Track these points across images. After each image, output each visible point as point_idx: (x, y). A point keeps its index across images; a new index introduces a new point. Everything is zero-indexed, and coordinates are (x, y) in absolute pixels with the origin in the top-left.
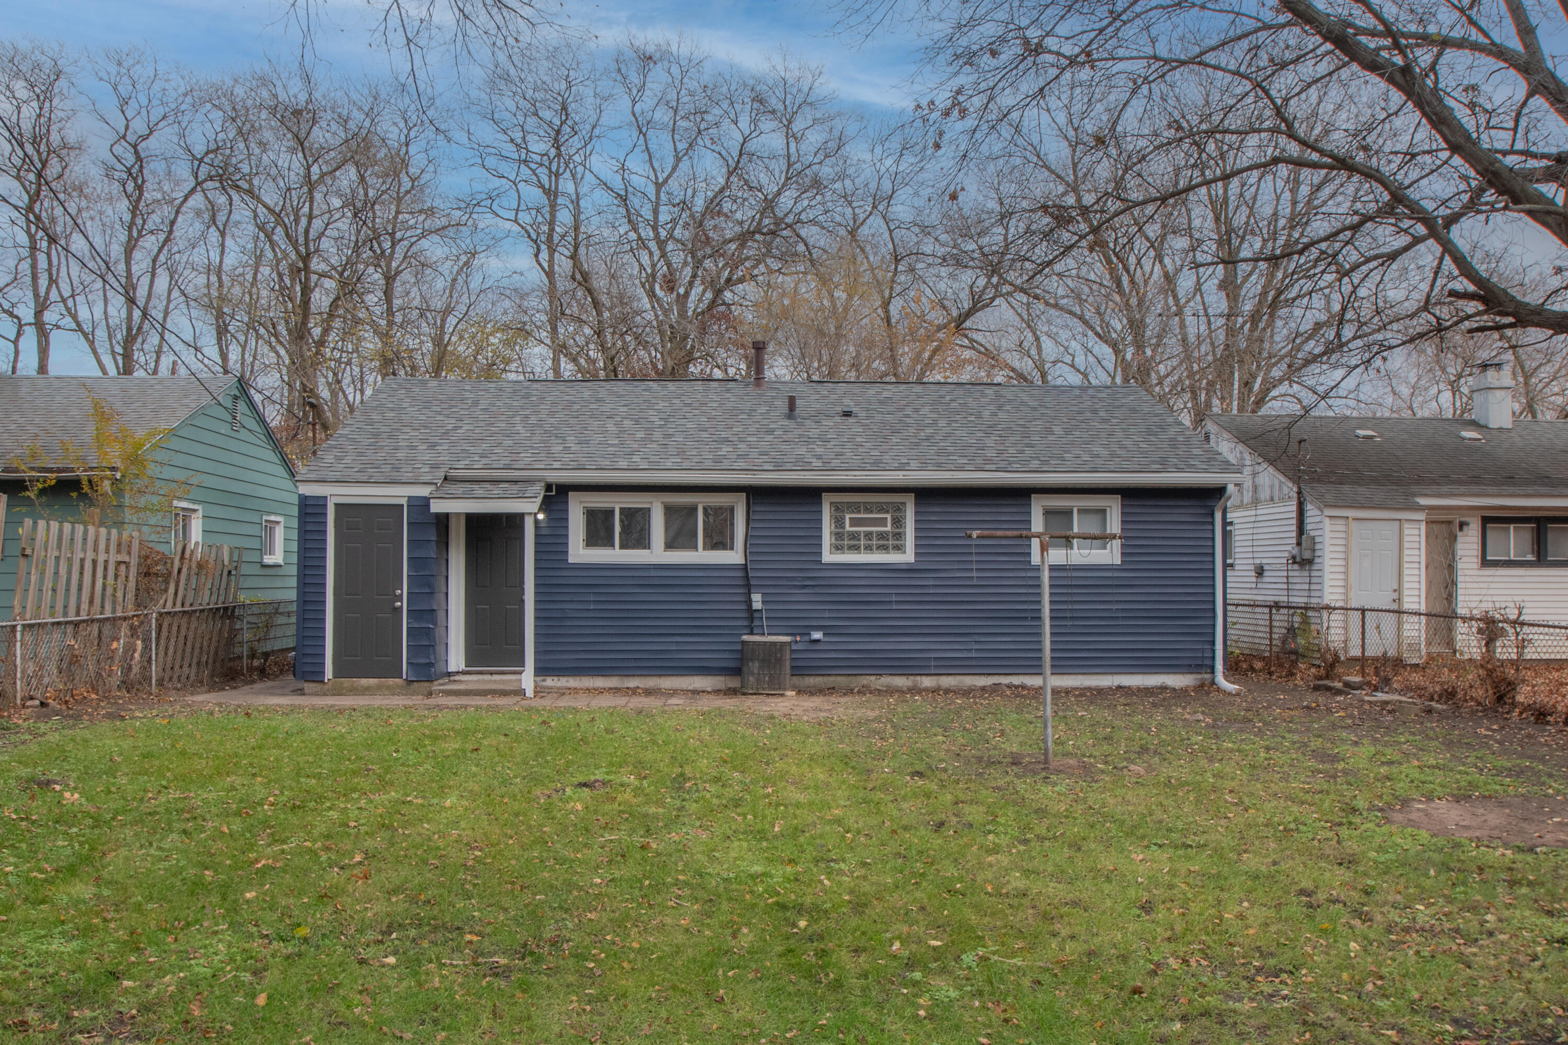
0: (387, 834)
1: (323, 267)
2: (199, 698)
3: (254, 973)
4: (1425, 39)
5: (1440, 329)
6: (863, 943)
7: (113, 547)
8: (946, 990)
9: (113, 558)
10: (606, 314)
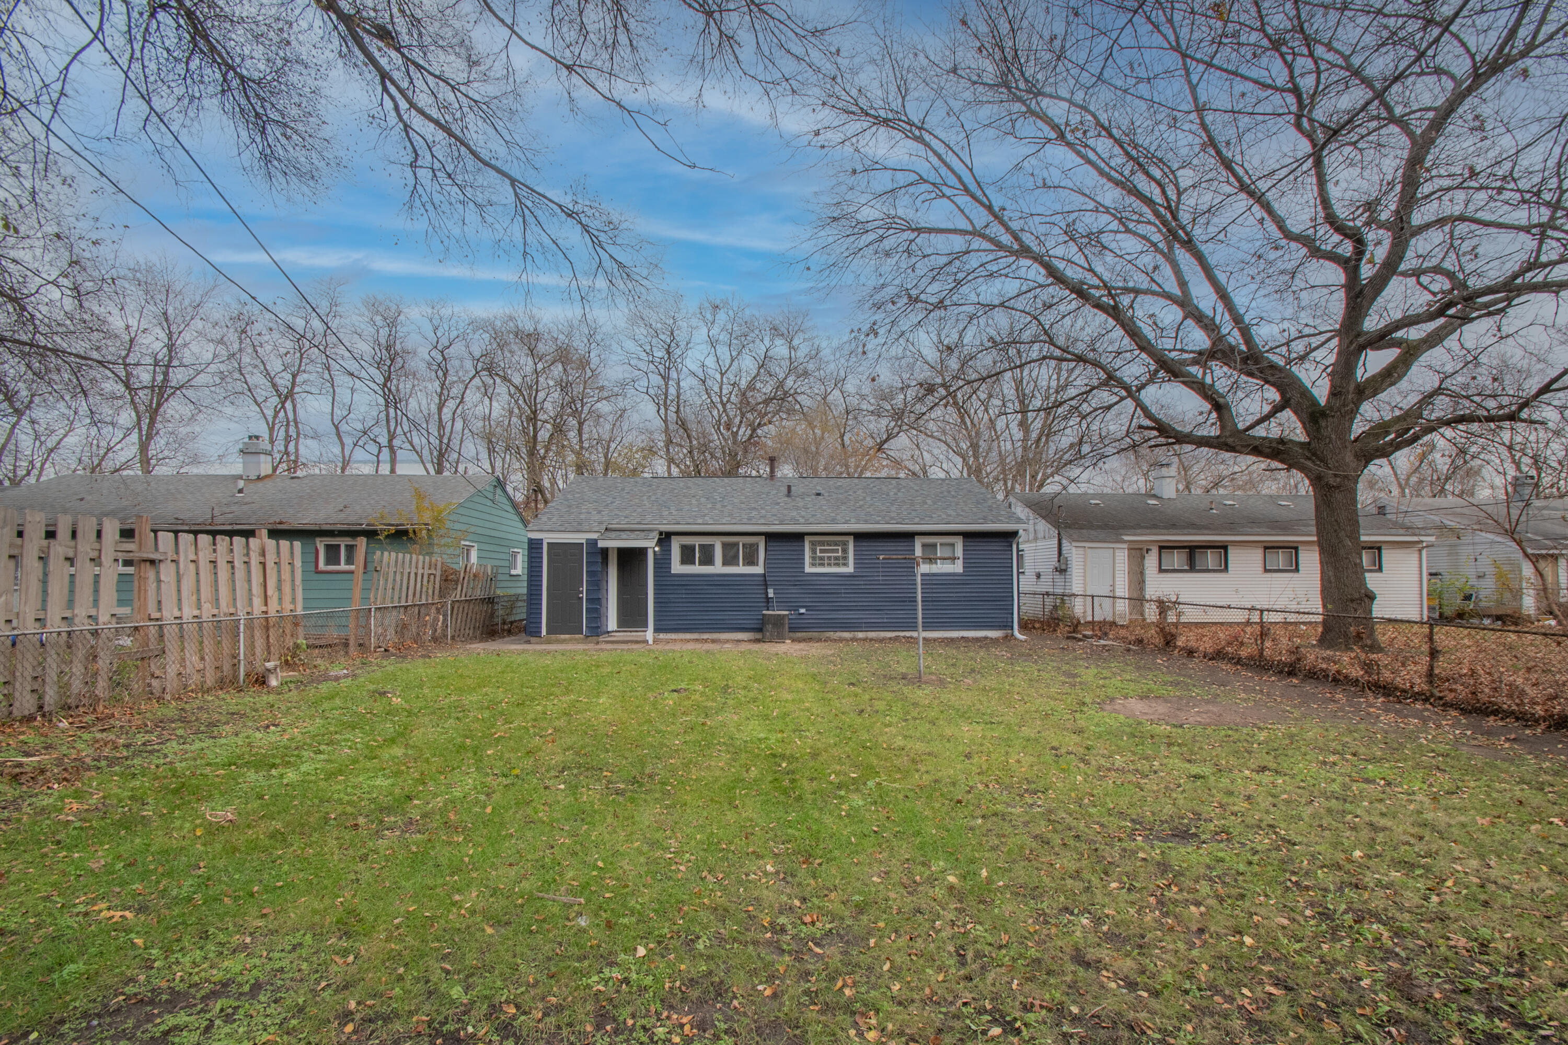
0: (567, 718)
1: (545, 417)
2: (473, 646)
3: (487, 795)
4: (1127, 290)
5: (1134, 446)
6: (815, 775)
7: (427, 566)
8: (857, 801)
9: (427, 572)
10: (695, 442)
